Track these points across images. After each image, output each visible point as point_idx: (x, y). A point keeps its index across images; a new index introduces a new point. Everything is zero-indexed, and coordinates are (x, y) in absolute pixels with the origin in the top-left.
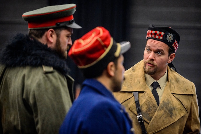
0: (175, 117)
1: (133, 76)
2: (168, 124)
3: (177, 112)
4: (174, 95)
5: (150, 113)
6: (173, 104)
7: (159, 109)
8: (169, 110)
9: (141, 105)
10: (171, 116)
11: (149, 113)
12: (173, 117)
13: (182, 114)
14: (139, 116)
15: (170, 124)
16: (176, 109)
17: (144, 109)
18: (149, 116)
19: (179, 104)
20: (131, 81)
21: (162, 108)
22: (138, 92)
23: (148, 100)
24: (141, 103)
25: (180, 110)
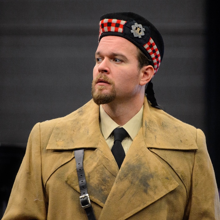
0: (155, 193)
1: (78, 123)
2: (139, 206)
3: (159, 183)
4: (153, 150)
5: (106, 187)
6: (149, 168)
7: (120, 178)
8: (141, 180)
9: (89, 174)
10: (145, 191)
11: (103, 187)
12: (151, 193)
13: (172, 186)
14: (83, 196)
15: (145, 206)
16: (157, 176)
17: (94, 181)
18: (103, 193)
19: (163, 168)
20: (72, 132)
21: (126, 176)
22: (83, 150)
23: (102, 164)
24: (88, 170)
25: (167, 178)
